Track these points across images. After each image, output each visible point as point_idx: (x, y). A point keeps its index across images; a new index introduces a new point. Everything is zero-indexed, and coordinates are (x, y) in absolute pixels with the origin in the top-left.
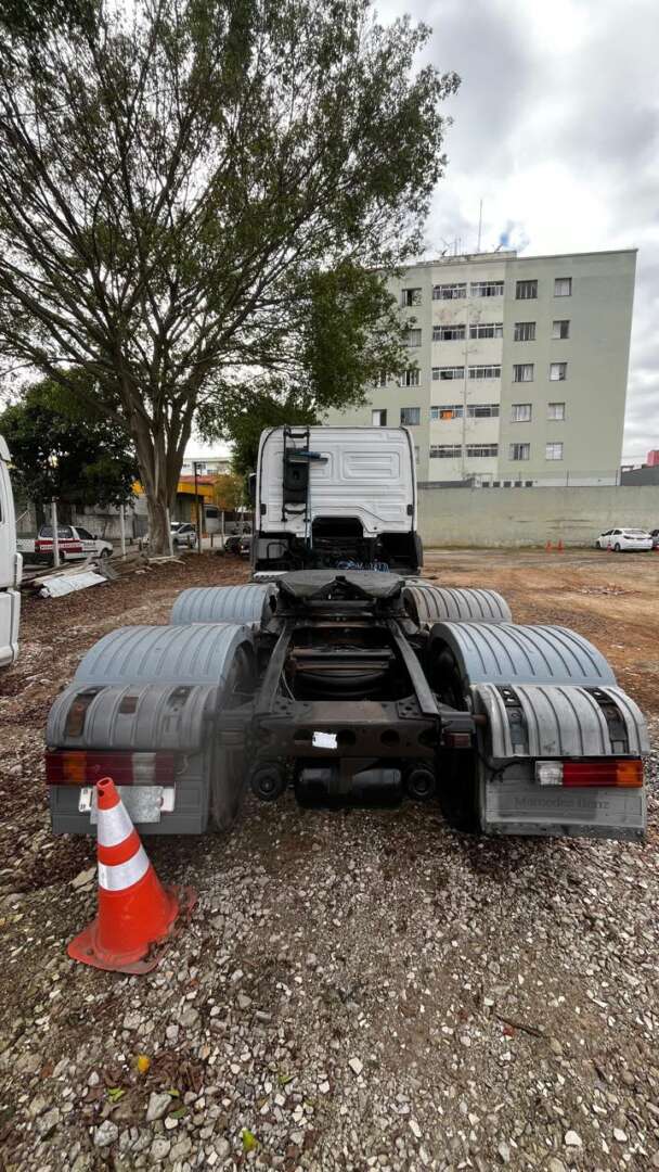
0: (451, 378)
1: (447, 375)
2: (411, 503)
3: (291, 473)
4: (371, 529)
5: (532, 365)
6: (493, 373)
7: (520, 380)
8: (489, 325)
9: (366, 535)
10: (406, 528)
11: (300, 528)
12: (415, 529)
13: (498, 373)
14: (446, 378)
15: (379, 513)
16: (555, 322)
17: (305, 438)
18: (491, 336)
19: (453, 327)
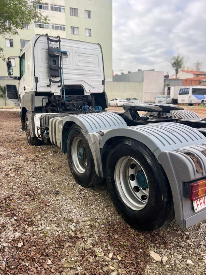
0: (44, 28)
1: (41, 26)
2: (103, 80)
3: (52, 60)
4: (88, 91)
5: (78, 28)
6: (62, 29)
7: (73, 34)
8: (58, 6)
9: (86, 94)
10: (101, 91)
11: (56, 91)
12: (105, 92)
13: (64, 29)
14: (41, 28)
15: (91, 83)
16: (86, 10)
17: (58, 43)
18: (60, 11)
19: (43, 4)
